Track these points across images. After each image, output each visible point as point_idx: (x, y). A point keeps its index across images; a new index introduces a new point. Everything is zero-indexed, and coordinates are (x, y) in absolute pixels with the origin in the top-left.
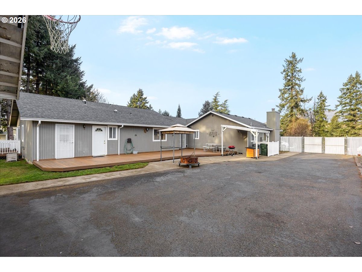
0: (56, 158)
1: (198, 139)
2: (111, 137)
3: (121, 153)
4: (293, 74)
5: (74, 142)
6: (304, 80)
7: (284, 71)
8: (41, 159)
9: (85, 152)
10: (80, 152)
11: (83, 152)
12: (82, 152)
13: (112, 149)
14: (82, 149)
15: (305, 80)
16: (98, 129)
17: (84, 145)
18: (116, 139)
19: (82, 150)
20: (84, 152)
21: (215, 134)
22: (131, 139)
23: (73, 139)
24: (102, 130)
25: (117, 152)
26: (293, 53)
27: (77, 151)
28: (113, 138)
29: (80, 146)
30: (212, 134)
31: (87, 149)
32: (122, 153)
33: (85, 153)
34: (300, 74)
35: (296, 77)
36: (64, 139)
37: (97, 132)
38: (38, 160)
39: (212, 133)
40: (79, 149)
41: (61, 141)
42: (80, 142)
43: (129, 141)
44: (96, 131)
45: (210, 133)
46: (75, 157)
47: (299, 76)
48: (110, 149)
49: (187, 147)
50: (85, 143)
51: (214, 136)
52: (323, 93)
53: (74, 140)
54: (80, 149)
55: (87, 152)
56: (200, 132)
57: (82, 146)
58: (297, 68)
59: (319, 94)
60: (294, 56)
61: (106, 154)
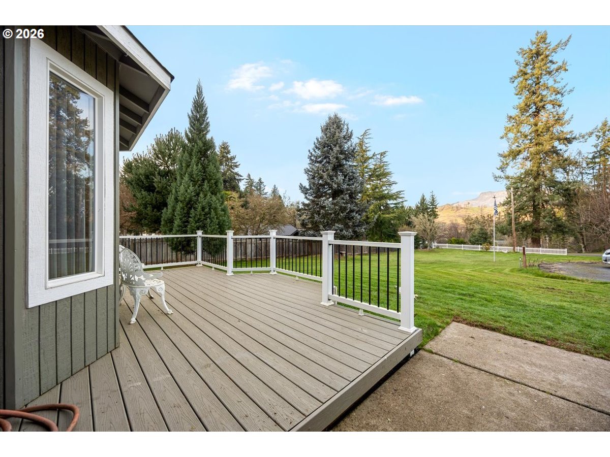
6: (568, 90)
15: (571, 91)
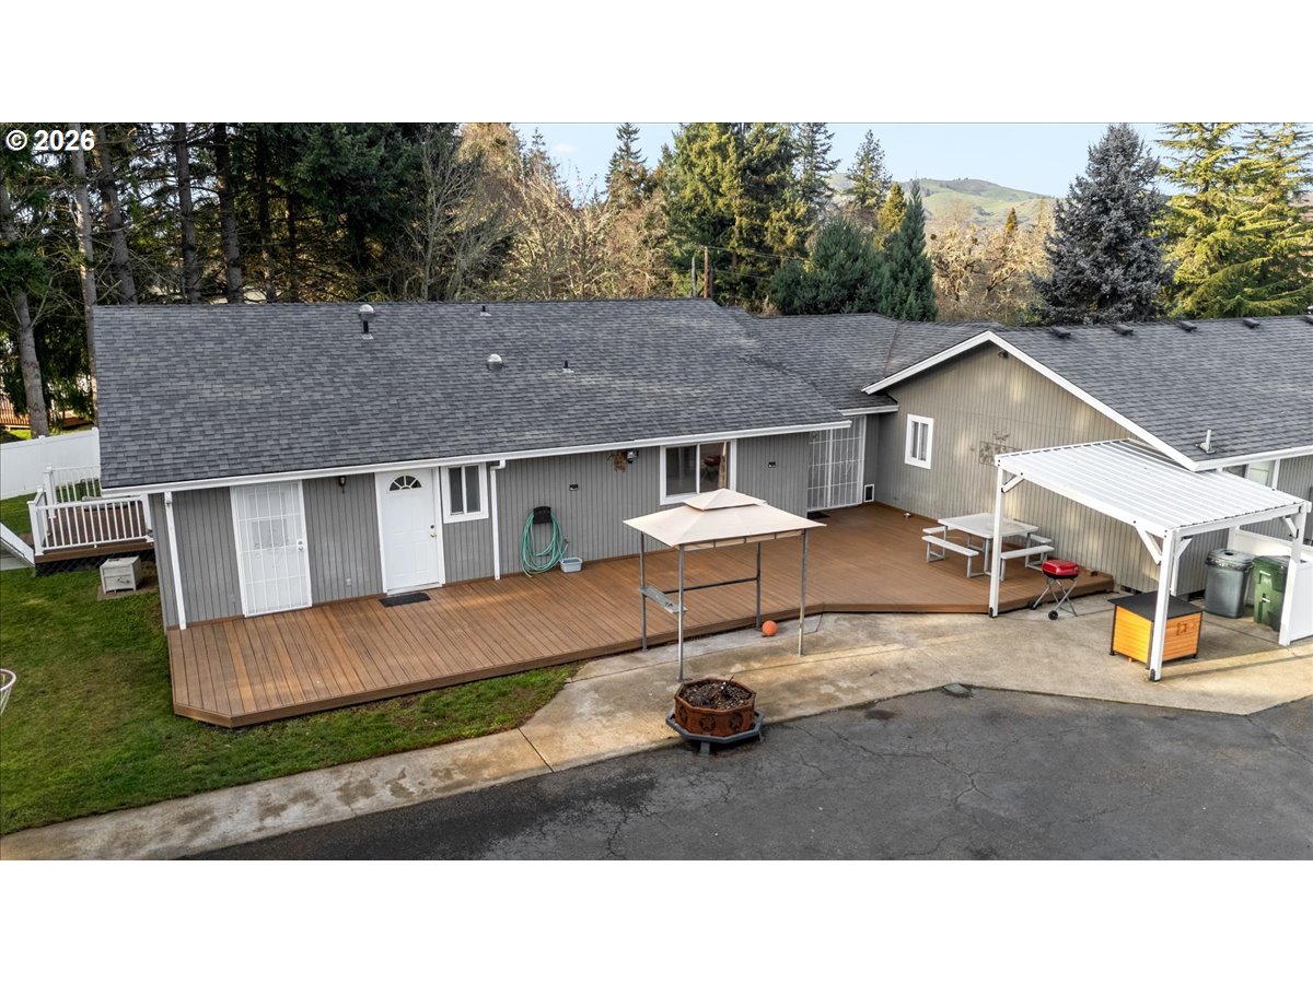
0: (246, 613)
2: (456, 507)
3: (506, 571)
5: (305, 546)
8: (195, 620)
9: (355, 581)
10: (335, 585)
11: (345, 583)
12: (341, 583)
13: (465, 558)
14: (340, 571)
16: (400, 481)
17: (346, 553)
18: (483, 514)
19: (340, 576)
20: (349, 580)
22: (549, 509)
23: (300, 536)
24: (417, 485)
25: (489, 571)
27: (320, 580)
28: (469, 510)
29: (332, 559)
31: (360, 569)
32: (511, 571)
33: (353, 584)
36: (269, 537)
37: (400, 492)
38: (183, 626)
40: (327, 573)
41: (256, 546)
42: (331, 544)
43: (542, 516)
44: (394, 488)
46: (317, 602)
48: (459, 559)
49: (869, 497)
50: (351, 545)
53: (305, 540)
54: (334, 572)
55: (361, 581)
57: (339, 559)
61: (443, 581)
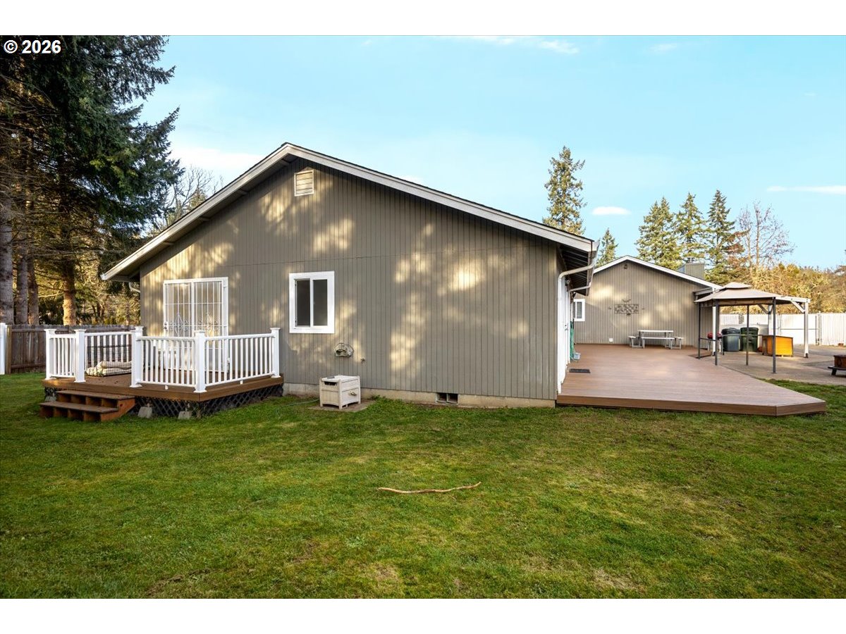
1: (583, 319)
4: (565, 190)
7: (552, 183)
21: (633, 308)
26: (564, 148)
30: (623, 308)
34: (579, 192)
35: (572, 197)
39: (625, 306)
45: (619, 307)
47: (576, 196)
51: (629, 314)
52: (610, 233)
56: (586, 304)
58: (574, 179)
59: (604, 234)
60: (567, 155)
